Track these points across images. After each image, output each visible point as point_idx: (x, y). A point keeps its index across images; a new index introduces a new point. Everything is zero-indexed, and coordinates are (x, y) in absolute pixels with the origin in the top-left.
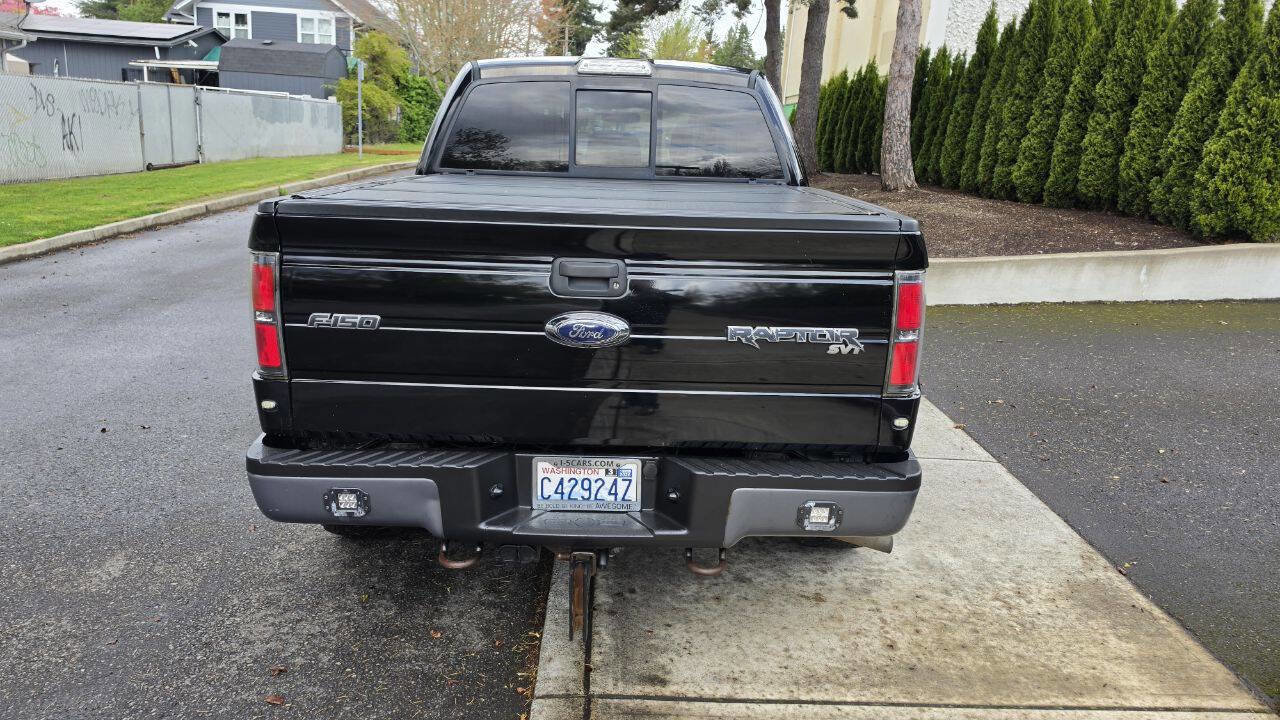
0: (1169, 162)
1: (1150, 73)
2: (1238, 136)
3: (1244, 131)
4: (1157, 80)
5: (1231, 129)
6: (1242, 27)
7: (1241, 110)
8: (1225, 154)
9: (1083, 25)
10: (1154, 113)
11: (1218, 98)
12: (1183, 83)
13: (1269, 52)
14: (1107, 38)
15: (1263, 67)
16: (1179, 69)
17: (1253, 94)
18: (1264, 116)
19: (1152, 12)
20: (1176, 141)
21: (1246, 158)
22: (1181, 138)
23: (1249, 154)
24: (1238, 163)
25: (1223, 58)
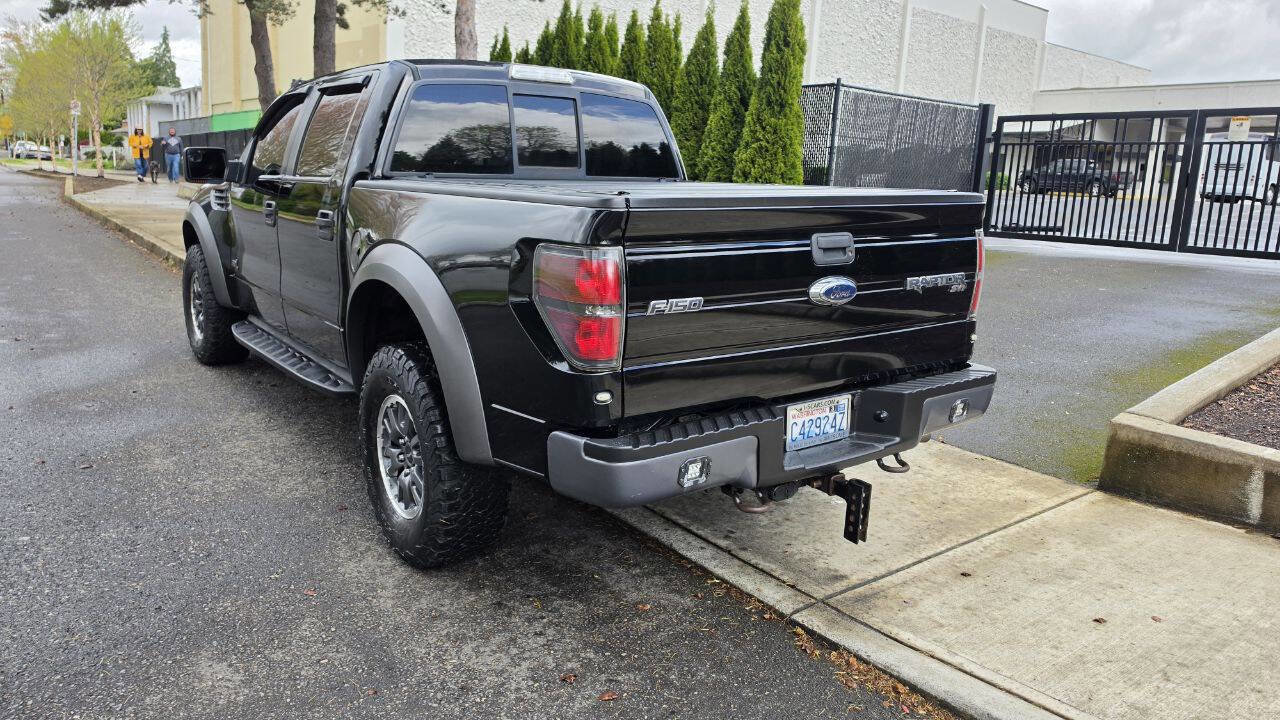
0: (706, 167)
1: (677, 97)
2: (761, 147)
3: (764, 143)
4: (683, 103)
5: (753, 143)
6: (743, 66)
7: (758, 128)
8: (753, 162)
9: (602, 54)
10: (685, 130)
11: (738, 119)
12: (704, 107)
13: (772, 85)
14: (628, 67)
15: (769, 97)
16: (698, 95)
17: (766, 115)
18: (775, 132)
19: (667, 49)
20: (710, 152)
21: (768, 164)
22: (713, 149)
23: (770, 161)
24: (764, 167)
25: (733, 88)
